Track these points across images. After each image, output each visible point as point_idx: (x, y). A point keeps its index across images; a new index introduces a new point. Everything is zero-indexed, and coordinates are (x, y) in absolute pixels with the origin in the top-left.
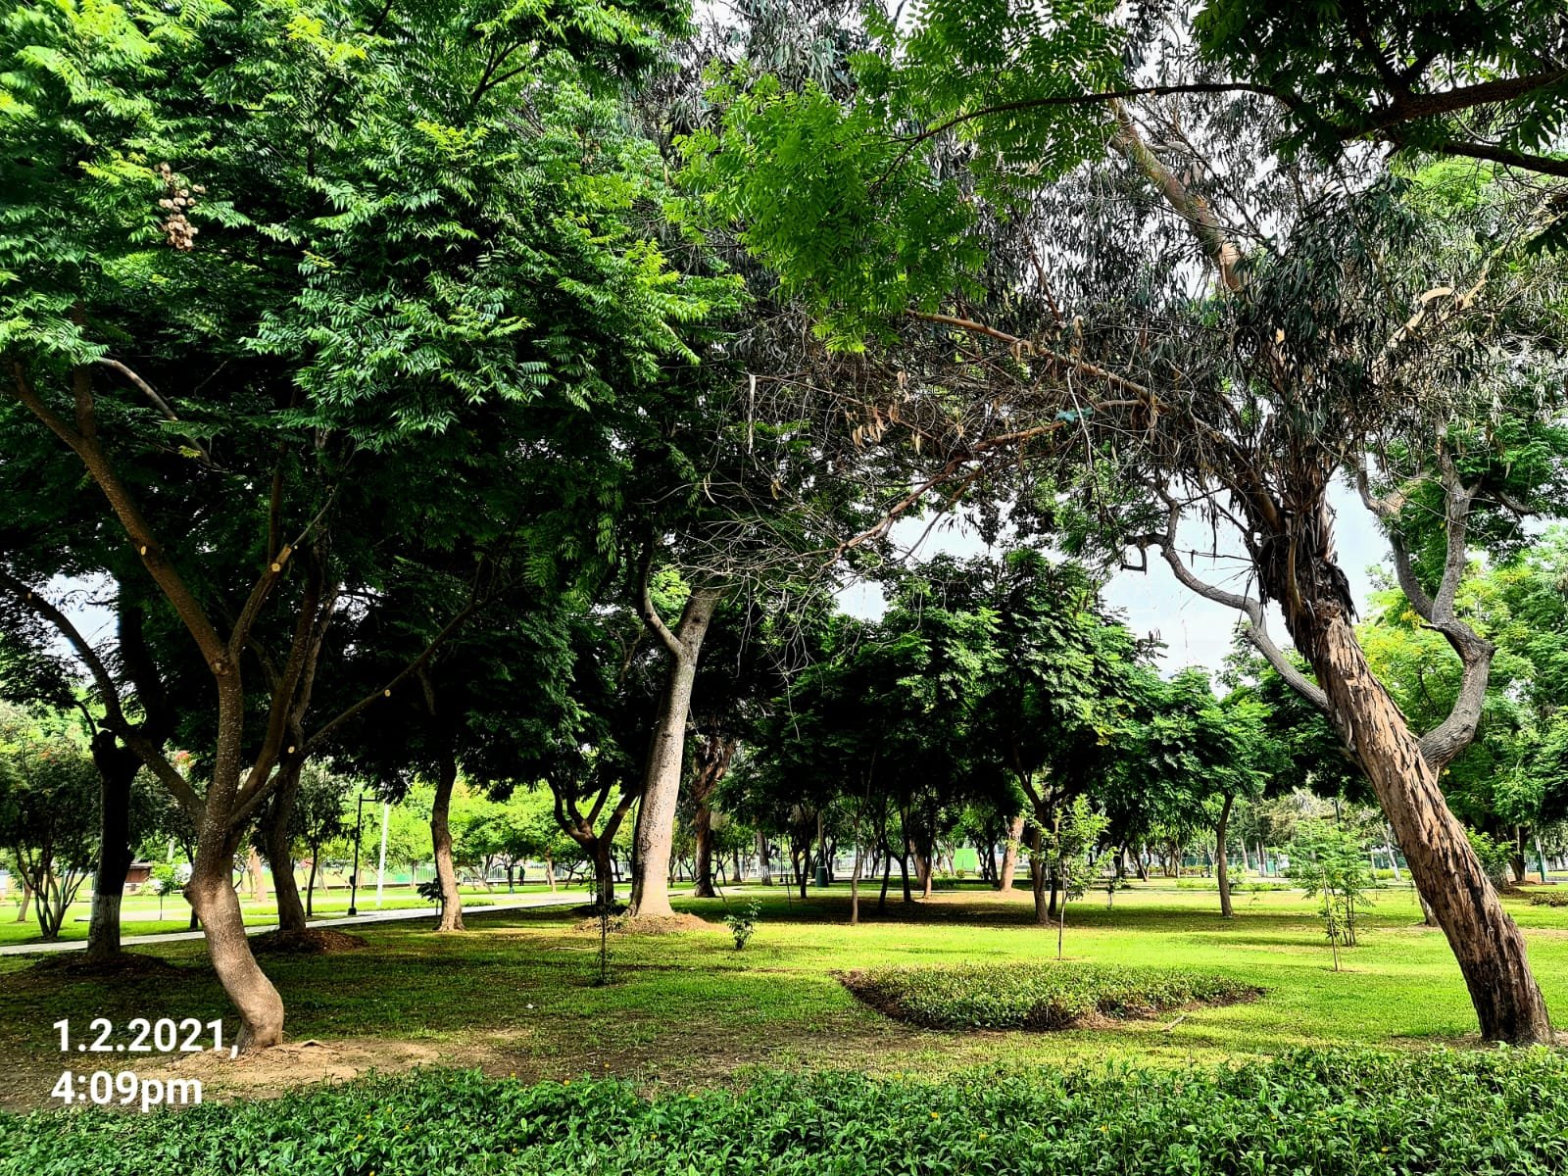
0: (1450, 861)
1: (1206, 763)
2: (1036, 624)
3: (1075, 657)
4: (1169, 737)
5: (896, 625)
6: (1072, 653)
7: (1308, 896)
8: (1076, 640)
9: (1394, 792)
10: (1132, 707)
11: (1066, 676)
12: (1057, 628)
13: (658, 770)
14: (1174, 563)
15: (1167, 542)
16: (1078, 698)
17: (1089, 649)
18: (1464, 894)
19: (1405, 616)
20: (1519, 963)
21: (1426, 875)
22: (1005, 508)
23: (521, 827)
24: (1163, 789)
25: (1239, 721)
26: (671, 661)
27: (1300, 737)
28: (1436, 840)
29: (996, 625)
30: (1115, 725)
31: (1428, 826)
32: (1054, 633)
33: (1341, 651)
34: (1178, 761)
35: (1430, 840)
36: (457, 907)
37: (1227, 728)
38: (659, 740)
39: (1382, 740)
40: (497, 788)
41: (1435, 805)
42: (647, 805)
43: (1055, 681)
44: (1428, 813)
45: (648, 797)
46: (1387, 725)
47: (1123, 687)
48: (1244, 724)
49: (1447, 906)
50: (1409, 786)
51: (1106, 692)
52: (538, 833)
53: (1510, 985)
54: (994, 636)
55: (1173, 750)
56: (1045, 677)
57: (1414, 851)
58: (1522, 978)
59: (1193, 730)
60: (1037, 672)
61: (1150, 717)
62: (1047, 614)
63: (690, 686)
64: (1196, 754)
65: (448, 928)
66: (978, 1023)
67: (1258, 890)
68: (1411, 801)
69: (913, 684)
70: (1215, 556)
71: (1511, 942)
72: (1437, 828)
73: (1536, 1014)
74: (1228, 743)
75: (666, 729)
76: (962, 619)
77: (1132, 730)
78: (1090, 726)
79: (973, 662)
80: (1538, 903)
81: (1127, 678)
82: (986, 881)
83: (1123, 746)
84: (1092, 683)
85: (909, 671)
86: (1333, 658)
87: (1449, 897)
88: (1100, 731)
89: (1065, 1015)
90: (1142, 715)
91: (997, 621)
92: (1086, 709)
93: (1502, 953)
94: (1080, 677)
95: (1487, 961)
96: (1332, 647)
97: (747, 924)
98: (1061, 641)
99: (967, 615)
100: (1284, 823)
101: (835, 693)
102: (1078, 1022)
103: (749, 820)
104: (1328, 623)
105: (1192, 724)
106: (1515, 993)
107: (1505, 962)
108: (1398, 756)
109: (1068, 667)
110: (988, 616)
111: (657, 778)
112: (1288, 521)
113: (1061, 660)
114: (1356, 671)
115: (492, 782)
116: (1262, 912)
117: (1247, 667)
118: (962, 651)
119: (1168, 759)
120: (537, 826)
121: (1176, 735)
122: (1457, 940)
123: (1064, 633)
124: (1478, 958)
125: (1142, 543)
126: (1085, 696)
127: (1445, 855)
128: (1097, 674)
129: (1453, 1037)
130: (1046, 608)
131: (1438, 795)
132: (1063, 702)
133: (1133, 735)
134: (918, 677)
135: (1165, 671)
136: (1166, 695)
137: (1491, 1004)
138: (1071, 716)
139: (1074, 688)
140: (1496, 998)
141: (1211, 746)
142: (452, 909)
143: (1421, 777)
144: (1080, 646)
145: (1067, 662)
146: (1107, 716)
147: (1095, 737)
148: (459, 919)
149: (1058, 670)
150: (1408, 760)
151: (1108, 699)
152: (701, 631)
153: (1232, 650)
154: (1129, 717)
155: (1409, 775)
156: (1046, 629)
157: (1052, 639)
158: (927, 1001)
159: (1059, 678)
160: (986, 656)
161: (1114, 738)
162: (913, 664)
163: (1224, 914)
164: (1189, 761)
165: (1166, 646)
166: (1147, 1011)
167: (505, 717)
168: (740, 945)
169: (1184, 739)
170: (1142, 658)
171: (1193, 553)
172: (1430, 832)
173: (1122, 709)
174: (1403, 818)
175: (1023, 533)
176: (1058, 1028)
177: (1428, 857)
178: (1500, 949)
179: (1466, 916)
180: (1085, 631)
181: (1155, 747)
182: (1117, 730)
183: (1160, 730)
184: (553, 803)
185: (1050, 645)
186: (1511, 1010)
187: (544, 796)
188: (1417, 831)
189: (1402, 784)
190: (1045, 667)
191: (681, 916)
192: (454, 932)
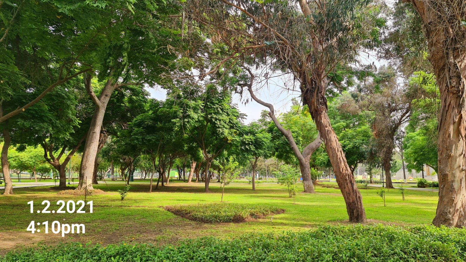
0: (347, 177)
1: (257, 148)
2: (214, 106)
3: (224, 117)
4: (248, 141)
5: (170, 104)
6: (224, 116)
7: (282, 185)
8: (225, 112)
9: (335, 158)
10: (238, 132)
11: (222, 122)
12: (220, 108)
13: (90, 144)
14: (251, 92)
15: (250, 86)
16: (224, 129)
17: (228, 115)
18: (349, 185)
19: (305, 112)
20: (361, 202)
21: (340, 180)
22: (207, 71)
23: (25, 161)
24: (245, 155)
25: (266, 137)
26: (96, 108)
27: (277, 143)
28: (344, 171)
29: (203, 106)
30: (233, 137)
31: (342, 167)
32: (219, 109)
33: (325, 120)
34: (250, 147)
35: (343, 171)
36: (11, 187)
37: (263, 139)
38: (91, 134)
39: (333, 144)
40: (20, 147)
41: (344, 162)
42: (86, 155)
43: (219, 123)
44: (343, 164)
45: (86, 152)
46: (335, 140)
47: (236, 126)
48: (267, 139)
49: (345, 188)
50: (339, 157)
51: (232, 127)
52: (31, 163)
53: (358, 208)
54: (202, 109)
55: (249, 144)
56: (216, 122)
57: (338, 174)
58: (361, 206)
59: (254, 139)
60: (214, 120)
61: (243, 135)
62: (217, 104)
63: (103, 117)
64: (254, 146)
65: (7, 194)
66: (219, 221)
67: (259, 183)
68: (339, 161)
69: (176, 121)
70: (293, 90)
71: (359, 197)
72: (344, 168)
73: (363, 215)
74: (263, 143)
75: (94, 130)
76: (192, 103)
77: (237, 138)
78: (227, 137)
79: (195, 116)
80: (324, 187)
81: (237, 124)
82: (180, 180)
83: (235, 143)
84: (228, 125)
85: (175, 117)
86: (323, 122)
87: (346, 186)
88: (229, 138)
89: (242, 218)
90: (241, 135)
91: (203, 105)
92: (226, 132)
93: (357, 200)
94: (225, 123)
95: (353, 202)
96: (323, 118)
97: (125, 192)
98: (221, 112)
99: (194, 102)
100: (260, 166)
101: (150, 123)
102: (246, 220)
103: (111, 161)
104: (322, 112)
105: (254, 138)
106: (359, 210)
107: (358, 202)
108: (337, 149)
109: (223, 120)
110: (200, 103)
111: (90, 146)
112: (314, 82)
113: (221, 118)
114: (328, 126)
115: (18, 145)
116: (261, 189)
117: (264, 123)
118: (192, 113)
119: (247, 147)
120: (31, 160)
121: (250, 140)
122: (346, 197)
123: (222, 109)
124: (351, 201)
125: (242, 86)
126: (226, 128)
127: (346, 175)
128: (230, 122)
129: (341, 221)
130: (217, 102)
131: (345, 159)
132: (220, 130)
133: (238, 140)
134: (178, 119)
135: (246, 122)
136: (247, 129)
137: (353, 213)
138: (222, 134)
139: (224, 126)
140: (355, 211)
141: (258, 144)
142: (9, 187)
143: (342, 154)
144: (226, 114)
145: (222, 118)
146: (231, 134)
147: (228, 139)
148: (12, 191)
149: (220, 120)
150: (339, 150)
151: (232, 130)
152: (107, 100)
153: (260, 118)
154: (237, 135)
155: (339, 154)
156: (217, 108)
157: (218, 111)
158: (200, 215)
159: (220, 123)
160: (199, 115)
161: (232, 141)
162: (177, 116)
163: (253, 189)
164: (253, 148)
165: (247, 116)
166: (261, 216)
167: (32, 122)
168: (123, 199)
169: (251, 142)
170: (240, 119)
171: (289, 89)
172: (343, 169)
173: (235, 132)
174: (336, 165)
175: (212, 79)
176: (241, 222)
177: (342, 175)
178: (357, 199)
179: (349, 190)
180: (227, 109)
181: (243, 143)
182: (233, 138)
183: (245, 139)
184: (44, 152)
185: (217, 113)
186: (358, 214)
187: (40, 150)
188: (339, 168)
189: (337, 156)
190: (216, 119)
191: (96, 190)
192: (9, 195)
